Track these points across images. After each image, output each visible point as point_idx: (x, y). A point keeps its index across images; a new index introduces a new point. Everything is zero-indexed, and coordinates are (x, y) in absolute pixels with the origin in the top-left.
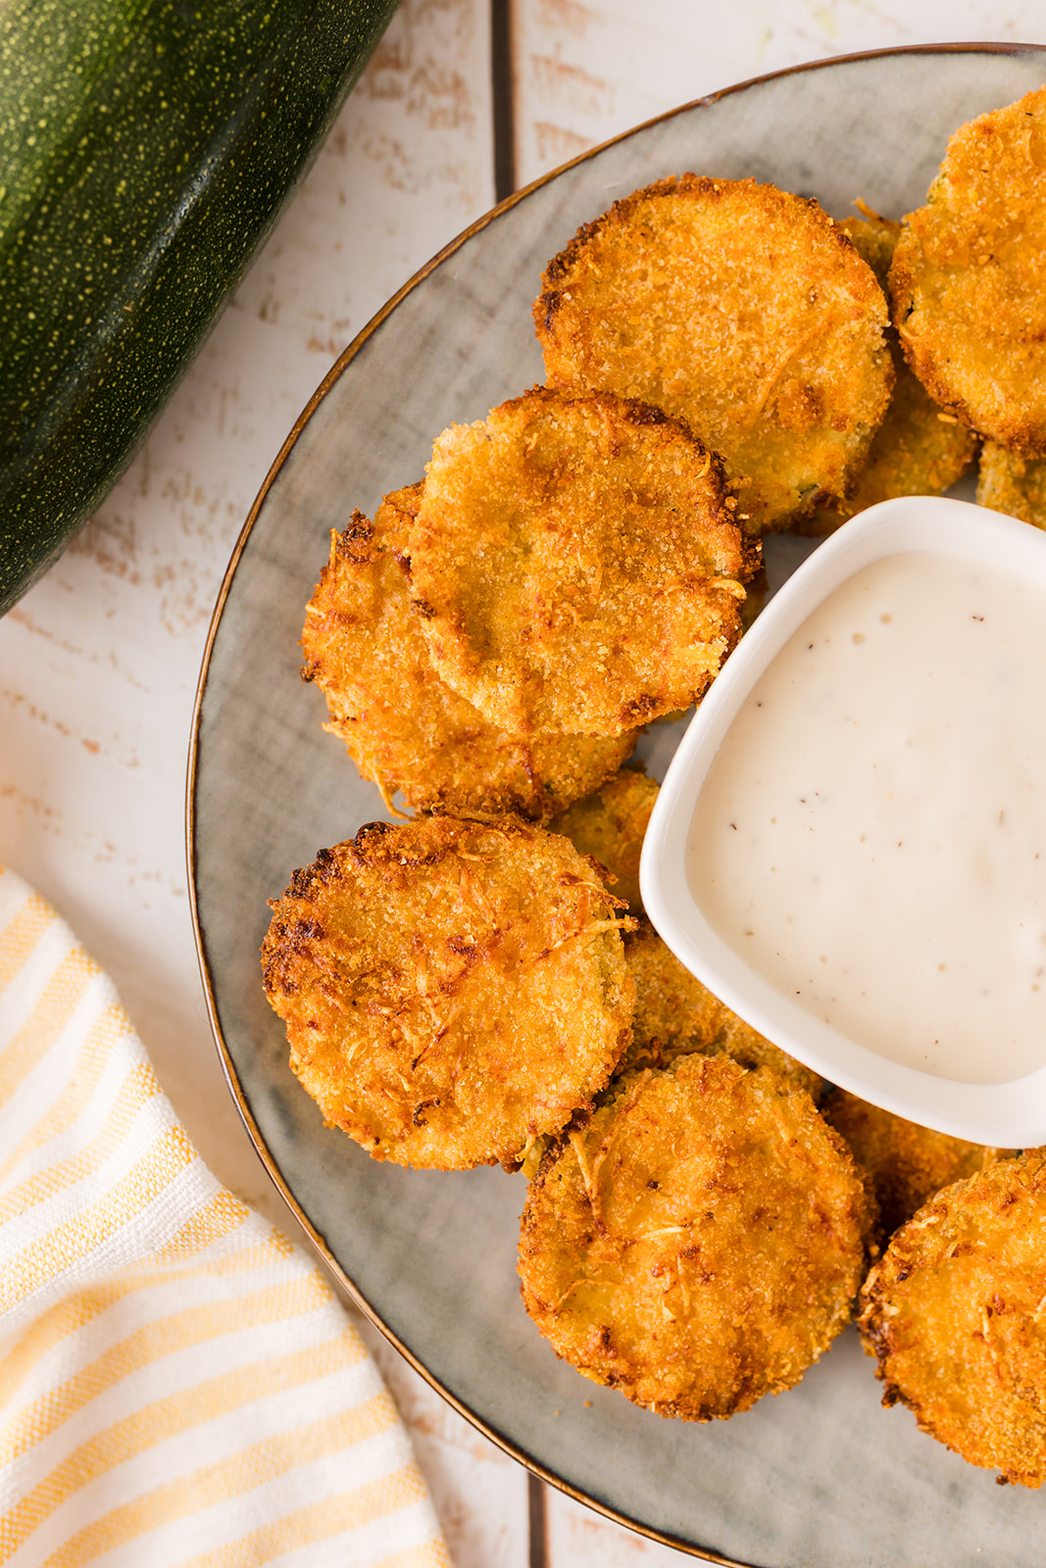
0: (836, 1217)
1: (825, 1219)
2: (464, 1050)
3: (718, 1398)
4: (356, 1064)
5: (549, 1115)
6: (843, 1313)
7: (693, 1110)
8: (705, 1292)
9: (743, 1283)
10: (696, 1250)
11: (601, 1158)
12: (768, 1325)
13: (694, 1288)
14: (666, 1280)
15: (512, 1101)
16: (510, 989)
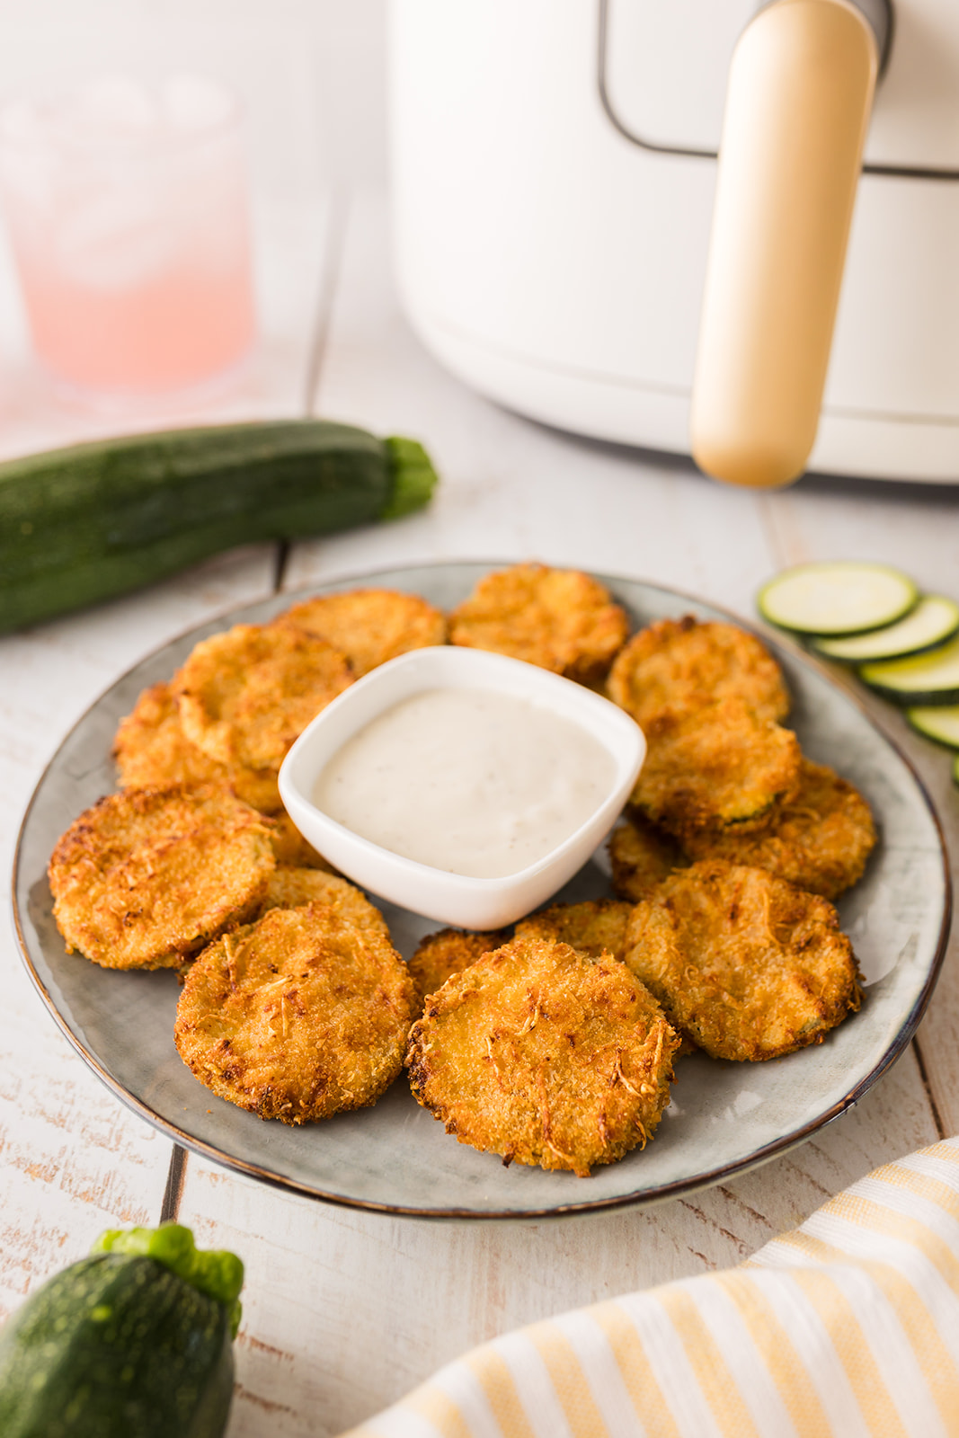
0: (392, 995)
1: (385, 997)
2: (163, 888)
3: (301, 1090)
4: (95, 900)
5: (209, 919)
6: (395, 1051)
7: (303, 925)
8: (298, 1021)
9: (326, 1019)
10: (295, 993)
11: (240, 948)
12: (340, 1051)
13: (291, 1020)
14: (274, 1010)
15: (188, 916)
16: (198, 857)
